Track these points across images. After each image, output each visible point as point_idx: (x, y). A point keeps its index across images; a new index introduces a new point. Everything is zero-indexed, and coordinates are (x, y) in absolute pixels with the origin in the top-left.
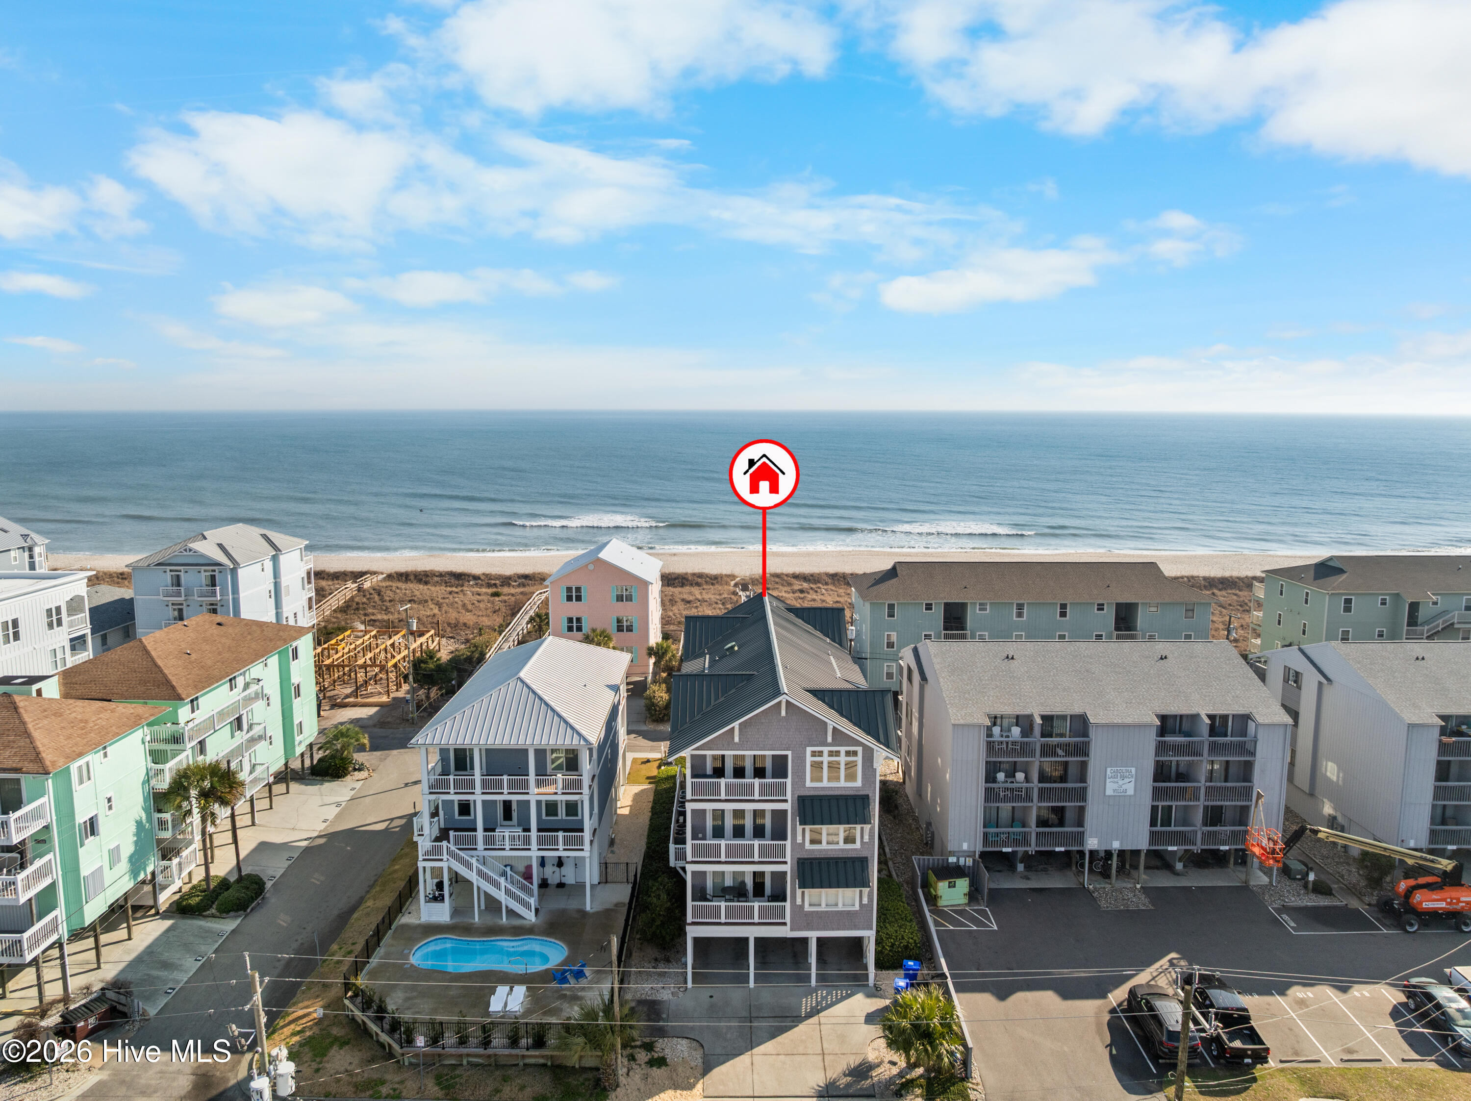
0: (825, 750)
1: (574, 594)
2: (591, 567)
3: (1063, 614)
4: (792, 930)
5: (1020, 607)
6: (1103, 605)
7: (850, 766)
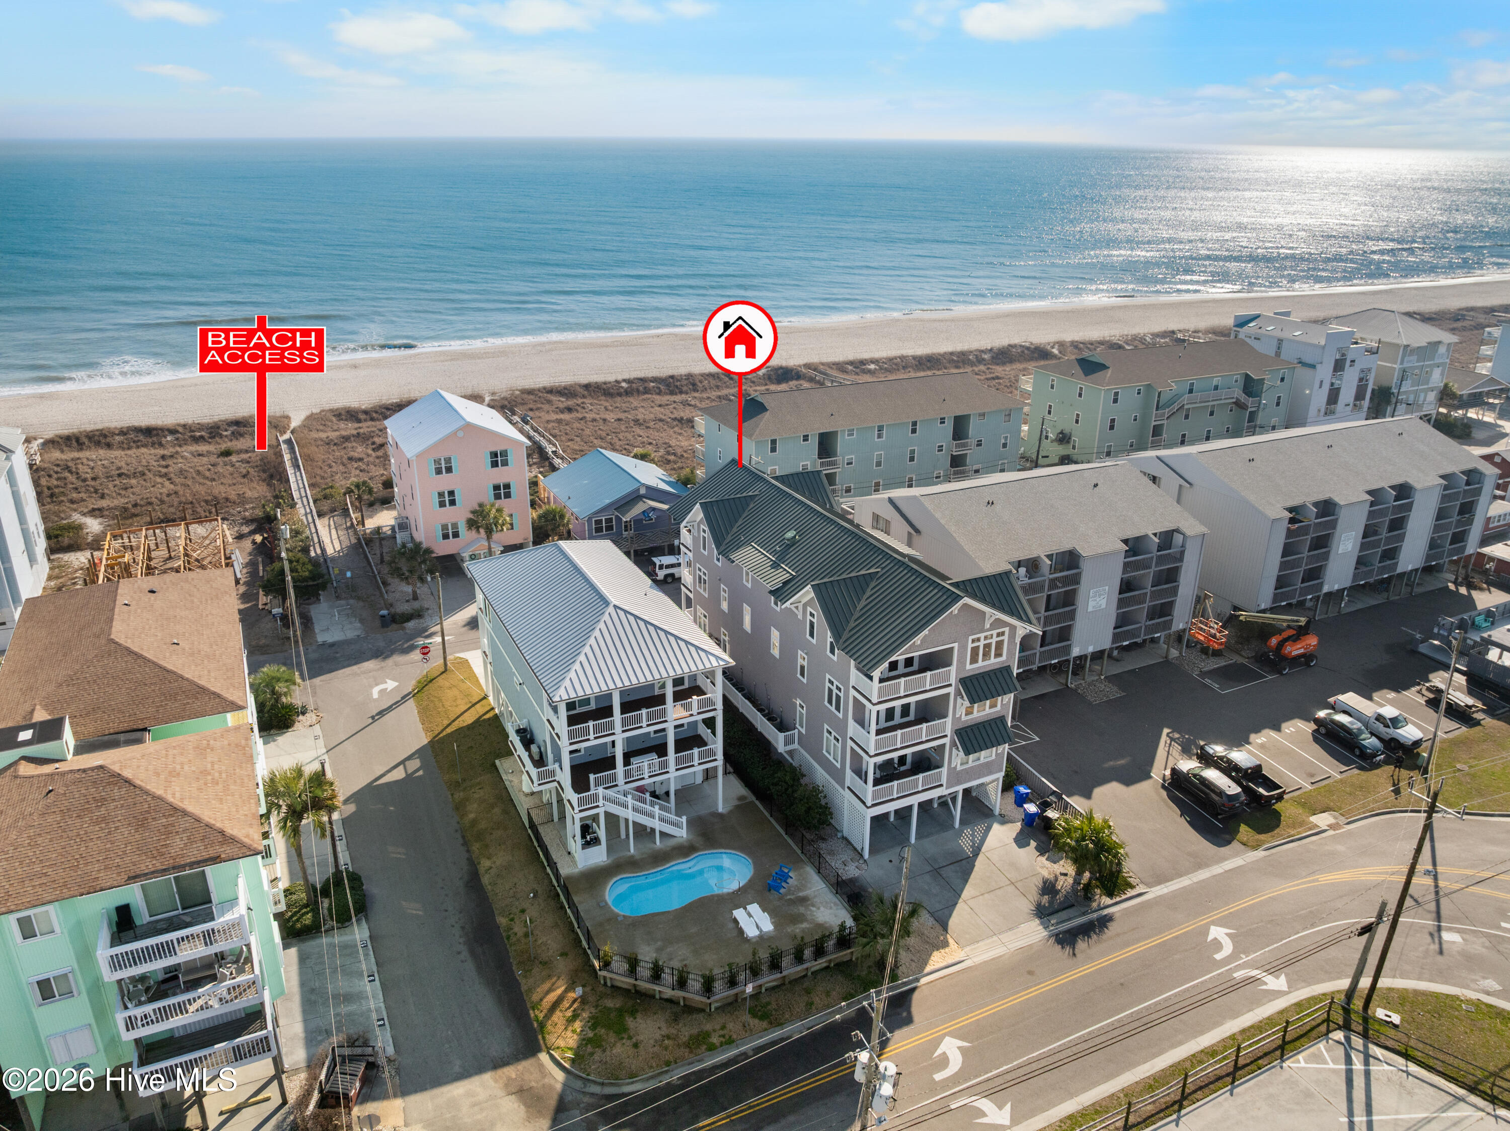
0: (982, 635)
1: (443, 466)
2: (460, 434)
3: (914, 431)
4: (947, 788)
5: (880, 429)
6: (944, 418)
7: (999, 645)
